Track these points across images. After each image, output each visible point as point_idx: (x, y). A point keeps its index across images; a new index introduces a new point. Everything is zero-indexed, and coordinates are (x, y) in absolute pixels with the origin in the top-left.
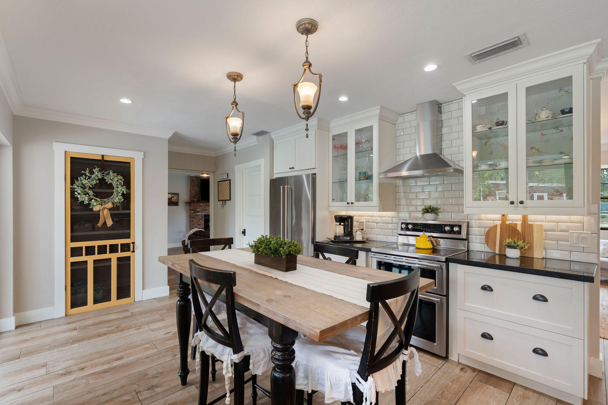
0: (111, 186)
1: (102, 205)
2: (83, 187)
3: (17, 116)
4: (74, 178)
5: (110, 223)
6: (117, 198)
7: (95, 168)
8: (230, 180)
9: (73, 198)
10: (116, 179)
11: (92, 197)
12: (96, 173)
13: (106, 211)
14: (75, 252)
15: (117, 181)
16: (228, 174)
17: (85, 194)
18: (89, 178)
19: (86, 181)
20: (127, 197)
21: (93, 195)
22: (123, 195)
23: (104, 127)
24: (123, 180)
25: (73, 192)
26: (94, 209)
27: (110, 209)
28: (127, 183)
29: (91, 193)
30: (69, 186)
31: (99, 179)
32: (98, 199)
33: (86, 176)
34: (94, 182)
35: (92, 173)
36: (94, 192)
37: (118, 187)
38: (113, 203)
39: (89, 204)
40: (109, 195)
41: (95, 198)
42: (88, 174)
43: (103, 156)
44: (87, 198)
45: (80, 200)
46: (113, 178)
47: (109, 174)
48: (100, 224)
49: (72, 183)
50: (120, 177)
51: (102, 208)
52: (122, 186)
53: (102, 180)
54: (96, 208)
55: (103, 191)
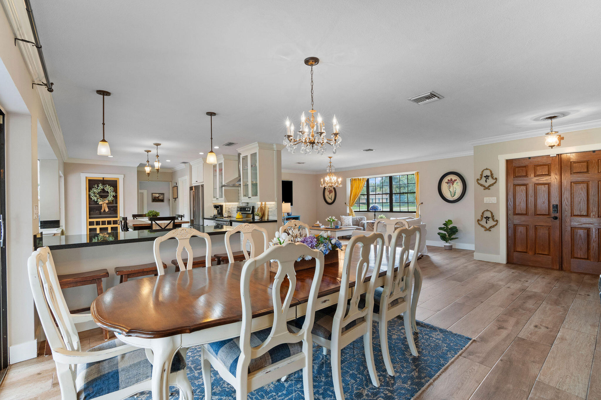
0: (108, 192)
1: (103, 201)
2: (94, 193)
3: (65, 163)
4: (90, 189)
5: (107, 210)
6: (110, 198)
7: (100, 184)
8: (177, 186)
9: (90, 198)
11: (98, 198)
12: (100, 186)
14: (91, 223)
15: (111, 190)
16: (176, 183)
17: (95, 197)
18: (97, 189)
19: (96, 190)
20: (116, 197)
21: (99, 197)
22: (113, 196)
23: (103, 164)
24: (113, 189)
25: (89, 195)
26: (99, 204)
27: (107, 204)
28: (116, 191)
29: (98, 196)
30: (88, 192)
31: (102, 189)
32: (101, 199)
33: (95, 188)
34: (99, 191)
35: (98, 186)
36: (99, 195)
37: (111, 193)
38: (108, 201)
39: (97, 201)
40: (106, 197)
42: (96, 187)
43: (103, 178)
44: (96, 198)
45: (93, 199)
46: (108, 188)
47: (106, 186)
48: (102, 211)
49: (89, 191)
50: (112, 188)
51: (104, 203)
52: (113, 192)
53: (103, 189)
54: (100, 203)
55: (103, 194)
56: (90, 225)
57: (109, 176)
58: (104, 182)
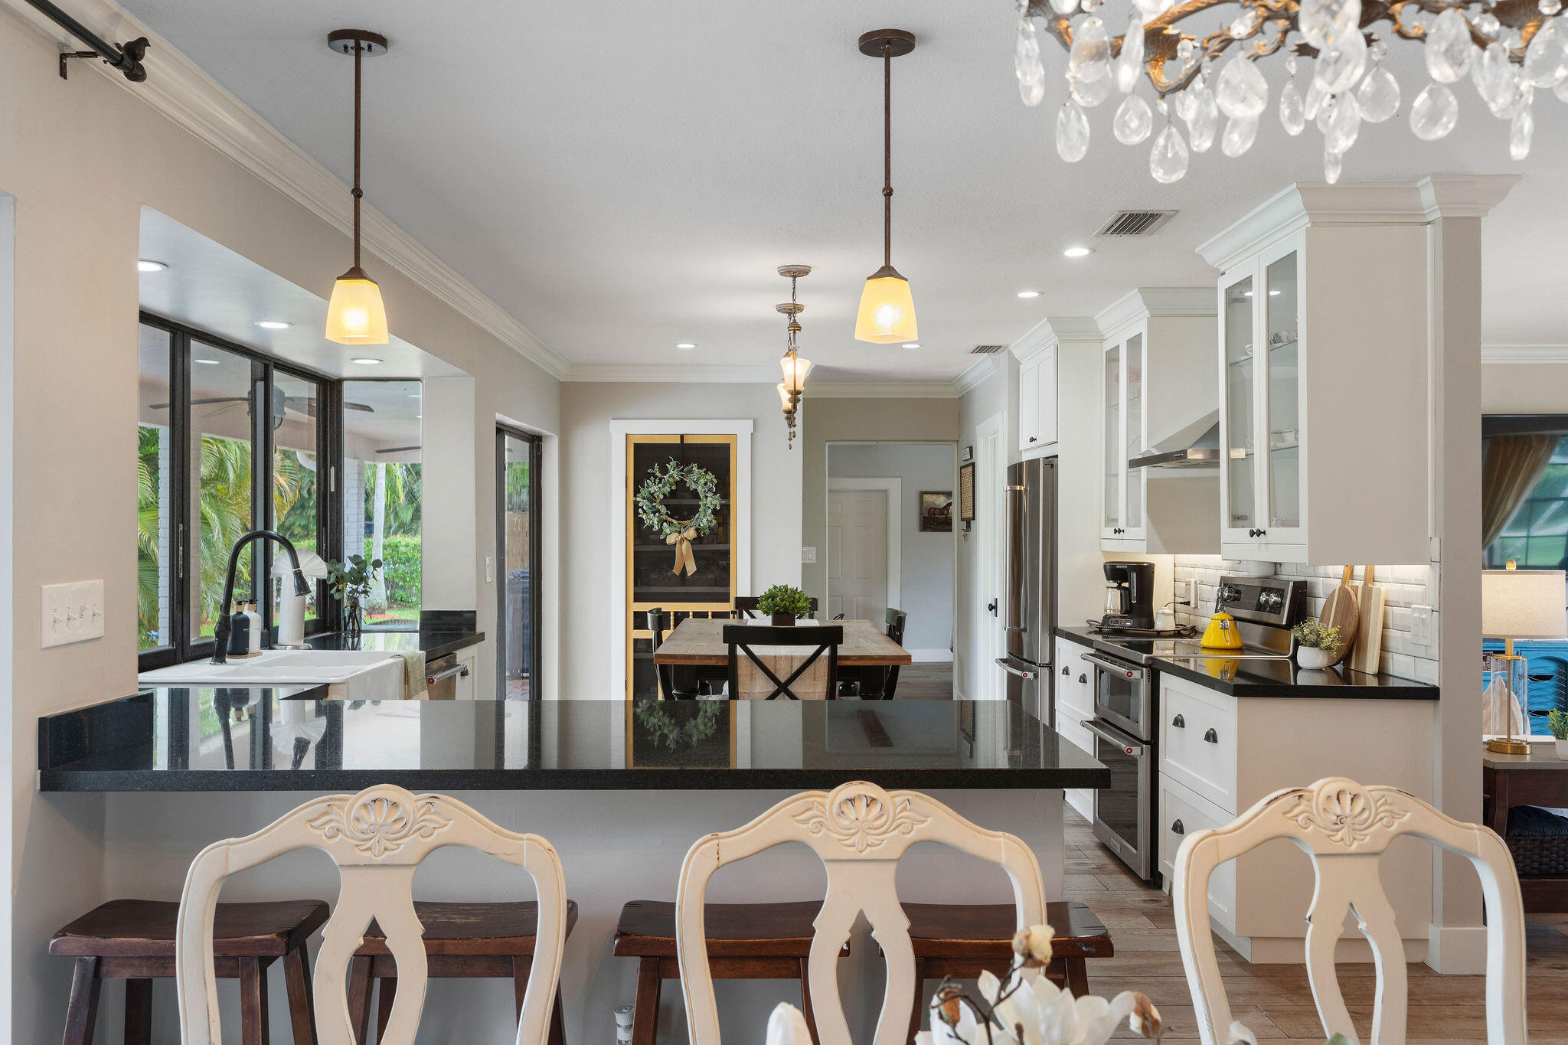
0: (695, 494)
1: (680, 533)
2: (652, 498)
3: (565, 383)
4: (639, 482)
5: (691, 568)
6: (705, 520)
7: (669, 461)
8: (973, 465)
9: (638, 522)
10: (702, 481)
11: (664, 517)
12: (672, 472)
13: (685, 544)
14: (640, 620)
15: (706, 484)
16: (971, 449)
17: (654, 513)
18: (661, 479)
19: (656, 488)
20: (723, 515)
21: (667, 514)
22: (715, 512)
24: (715, 481)
25: (636, 506)
26: (668, 541)
27: (693, 542)
28: (723, 488)
29: (664, 510)
30: (631, 498)
31: (677, 483)
32: (674, 521)
33: (656, 477)
34: (667, 489)
35: (665, 471)
36: (668, 507)
37: (706, 497)
38: (697, 530)
39: (661, 530)
40: (693, 510)
41: (670, 519)
42: (658, 474)
43: (682, 437)
44: (656, 520)
45: (648, 523)
46: (699, 480)
47: (691, 471)
48: (677, 571)
49: (636, 492)
50: (710, 476)
51: (680, 538)
52: (715, 494)
53: (681, 483)
54: (670, 540)
55: (681, 505)
56: (636, 627)
57: (701, 430)
58: (686, 453)
